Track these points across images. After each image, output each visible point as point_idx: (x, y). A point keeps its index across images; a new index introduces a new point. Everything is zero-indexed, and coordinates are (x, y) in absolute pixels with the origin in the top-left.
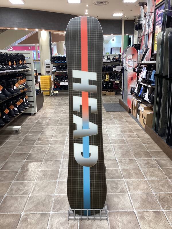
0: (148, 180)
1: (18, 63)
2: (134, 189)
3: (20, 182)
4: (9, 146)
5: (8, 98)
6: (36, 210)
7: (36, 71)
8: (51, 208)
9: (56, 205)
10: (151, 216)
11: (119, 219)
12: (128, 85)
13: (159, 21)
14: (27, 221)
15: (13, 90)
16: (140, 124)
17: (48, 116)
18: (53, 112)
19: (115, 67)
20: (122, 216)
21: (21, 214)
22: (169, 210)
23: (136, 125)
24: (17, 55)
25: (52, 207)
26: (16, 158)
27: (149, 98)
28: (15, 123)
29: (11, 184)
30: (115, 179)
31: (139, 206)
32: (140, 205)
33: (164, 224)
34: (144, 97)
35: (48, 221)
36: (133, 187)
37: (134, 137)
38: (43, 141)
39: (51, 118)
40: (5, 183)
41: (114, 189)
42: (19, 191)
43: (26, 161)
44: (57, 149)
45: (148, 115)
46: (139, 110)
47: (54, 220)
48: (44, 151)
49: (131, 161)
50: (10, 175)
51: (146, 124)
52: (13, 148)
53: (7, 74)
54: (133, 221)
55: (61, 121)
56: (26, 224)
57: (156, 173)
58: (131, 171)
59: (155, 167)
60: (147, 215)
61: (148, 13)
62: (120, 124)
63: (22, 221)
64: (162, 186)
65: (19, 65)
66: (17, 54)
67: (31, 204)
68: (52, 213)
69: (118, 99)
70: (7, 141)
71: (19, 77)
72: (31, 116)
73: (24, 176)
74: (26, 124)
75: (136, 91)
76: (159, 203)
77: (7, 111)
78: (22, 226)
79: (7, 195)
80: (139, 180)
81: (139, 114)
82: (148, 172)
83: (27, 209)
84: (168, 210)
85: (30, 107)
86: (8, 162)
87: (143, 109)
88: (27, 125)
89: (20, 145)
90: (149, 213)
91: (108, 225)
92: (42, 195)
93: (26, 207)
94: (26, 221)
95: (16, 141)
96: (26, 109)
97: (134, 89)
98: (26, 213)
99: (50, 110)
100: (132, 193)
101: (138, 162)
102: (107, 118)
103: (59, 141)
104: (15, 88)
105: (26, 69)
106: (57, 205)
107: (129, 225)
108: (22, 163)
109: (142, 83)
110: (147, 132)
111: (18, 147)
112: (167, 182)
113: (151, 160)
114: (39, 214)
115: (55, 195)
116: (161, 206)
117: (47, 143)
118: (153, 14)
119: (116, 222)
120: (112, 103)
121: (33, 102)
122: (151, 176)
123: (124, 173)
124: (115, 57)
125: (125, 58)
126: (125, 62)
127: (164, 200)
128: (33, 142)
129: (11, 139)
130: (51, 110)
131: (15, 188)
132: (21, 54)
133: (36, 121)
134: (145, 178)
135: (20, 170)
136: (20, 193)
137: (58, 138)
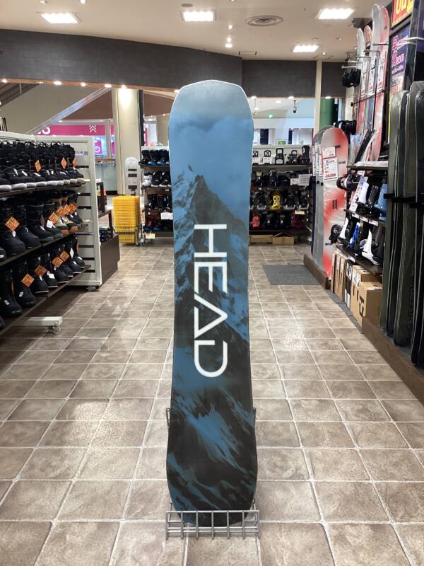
0: (360, 450)
1: (56, 165)
2: (326, 471)
3: (52, 450)
4: (32, 363)
5: (31, 249)
6: (86, 515)
7: (101, 185)
8: (122, 512)
9: (135, 505)
10: (364, 536)
11: (285, 541)
12: (326, 220)
13: (399, 65)
14: (65, 539)
15: (43, 229)
16: (351, 316)
17: (128, 294)
18: (141, 285)
19: (295, 175)
20: (292, 534)
21: (51, 524)
22: (407, 524)
23: (341, 317)
24: (56, 146)
25: (126, 509)
26: (47, 391)
27: (373, 253)
28: (49, 310)
29: (30, 454)
30: (281, 447)
31: (335, 511)
32: (338, 509)
33: (392, 555)
34: (362, 250)
35: (113, 541)
36: (323, 465)
37: (335, 347)
38: (113, 354)
39: (135, 297)
40: (18, 450)
41: (277, 470)
42: (49, 469)
43: (69, 400)
44: (145, 373)
45: (369, 293)
46: (351, 281)
47: (129, 538)
48: (113, 377)
49: (324, 404)
50: (30, 433)
51: (364, 315)
52: (40, 370)
53: (31, 192)
54: (317, 545)
55: (159, 305)
56: (62, 547)
57: (383, 434)
58: (320, 429)
59: (382, 420)
60: (354, 532)
61: (374, 45)
62: (302, 314)
63: (51, 540)
64: (396, 465)
65: (59, 170)
66: (56, 144)
67: (75, 500)
68: (124, 522)
69: (301, 254)
70: (27, 351)
71: (60, 198)
72: (87, 294)
73: (63, 434)
74: (74, 311)
75: (342, 235)
76: (383, 505)
77: (28, 280)
78: (52, 550)
79: (22, 478)
80: (340, 449)
81: (349, 292)
82: (363, 429)
83: (65, 512)
84: (404, 524)
85: (84, 270)
86: (27, 402)
87: (359, 279)
88: (78, 314)
89: (58, 361)
90: (358, 528)
91: (256, 553)
92: (104, 479)
93: (64, 508)
94: (63, 540)
95: (48, 352)
96: (75, 275)
97: (339, 229)
98: (63, 521)
99: (133, 278)
100: (320, 481)
101: (339, 407)
102: (271, 300)
103: (151, 353)
104: (50, 224)
105: (76, 180)
106: (137, 503)
107: (307, 555)
108: (60, 405)
109: (356, 216)
110: (366, 336)
111: (53, 366)
112: (408, 457)
113: (373, 403)
114: (94, 524)
115: (135, 480)
116: (388, 513)
117: (121, 357)
118: (386, 49)
119: (275, 548)
120: (286, 263)
121: (93, 259)
122: (369, 441)
123: (305, 433)
124: (294, 153)
125: (317, 154)
126: (317, 164)
127: (396, 500)
128: (88, 354)
129: (36, 347)
130: (136, 278)
131: (39, 462)
132: (65, 144)
133: (100, 305)
134: (355, 444)
135: (54, 420)
136: (52, 475)
137: (149, 346)
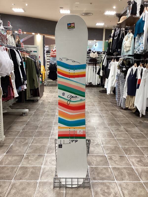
0: (117, 139)
2: (106, 143)
3: (22, 138)
6: (34, 153)
9: (49, 151)
10: (117, 158)
11: (94, 159)
14: (29, 158)
20: (96, 157)
21: (24, 155)
22: (130, 156)
29: (15, 139)
32: (110, 152)
33: (125, 162)
35: (43, 159)
37: (109, 114)
40: (11, 138)
42: (21, 142)
43: (25, 126)
44: (49, 119)
47: (48, 158)
48: (39, 120)
49: (105, 128)
50: (14, 134)
54: (104, 160)
55: (52, 102)
56: (28, 160)
57: (123, 136)
59: (123, 132)
60: (114, 157)
64: (127, 142)
67: (31, 150)
68: (46, 155)
73: (25, 134)
78: (25, 161)
79: (13, 144)
80: (110, 139)
82: (117, 134)
84: (129, 156)
86: (12, 126)
90: (116, 156)
93: (27, 151)
98: (27, 154)
100: (104, 146)
101: (110, 129)
103: (51, 115)
107: (101, 162)
108: (23, 127)
112: (131, 141)
113: (121, 128)
114: (37, 155)
116: (124, 153)
117: (41, 115)
119: (92, 161)
122: (119, 137)
127: (127, 150)
131: (18, 141)
134: (115, 137)
135: (21, 131)
137: (50, 113)
